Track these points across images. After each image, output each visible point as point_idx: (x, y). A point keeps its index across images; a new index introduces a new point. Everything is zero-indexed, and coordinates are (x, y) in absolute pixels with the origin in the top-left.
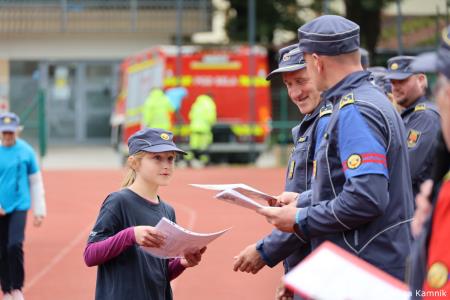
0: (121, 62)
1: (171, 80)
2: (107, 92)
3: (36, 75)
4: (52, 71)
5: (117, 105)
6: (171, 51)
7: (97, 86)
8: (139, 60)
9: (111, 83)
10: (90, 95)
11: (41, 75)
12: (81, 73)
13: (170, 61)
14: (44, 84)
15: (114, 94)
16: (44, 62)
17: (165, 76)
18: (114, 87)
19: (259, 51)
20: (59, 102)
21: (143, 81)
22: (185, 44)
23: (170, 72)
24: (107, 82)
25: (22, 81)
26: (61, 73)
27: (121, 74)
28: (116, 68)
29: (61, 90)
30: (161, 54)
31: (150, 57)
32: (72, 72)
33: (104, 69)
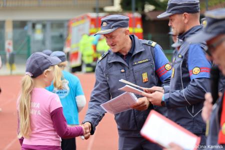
0: (68, 21)
1: (93, 30)
2: (61, 36)
3: (26, 28)
4: (34, 26)
5: (66, 43)
6: (93, 15)
7: (56, 33)
8: (78, 20)
9: (63, 31)
10: (53, 37)
11: (28, 27)
12: (48, 26)
13: (93, 20)
14: (30, 32)
15: (65, 37)
16: (30, 21)
17: (90, 28)
18: (65, 33)
19: (137, 15)
20: (38, 41)
21: (79, 30)
22: (100, 12)
23: (93, 26)
24: (61, 31)
25: (19, 31)
26: (39, 27)
27: (69, 27)
28: (66, 24)
29: (38, 35)
30: (88, 17)
31: (83, 18)
32: (44, 26)
33: (60, 24)
